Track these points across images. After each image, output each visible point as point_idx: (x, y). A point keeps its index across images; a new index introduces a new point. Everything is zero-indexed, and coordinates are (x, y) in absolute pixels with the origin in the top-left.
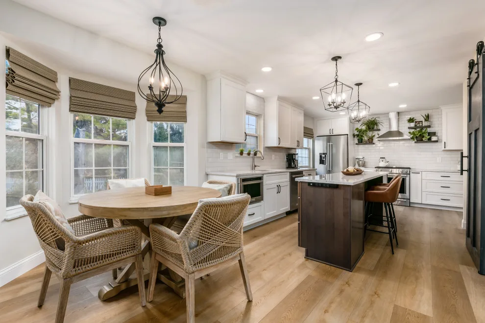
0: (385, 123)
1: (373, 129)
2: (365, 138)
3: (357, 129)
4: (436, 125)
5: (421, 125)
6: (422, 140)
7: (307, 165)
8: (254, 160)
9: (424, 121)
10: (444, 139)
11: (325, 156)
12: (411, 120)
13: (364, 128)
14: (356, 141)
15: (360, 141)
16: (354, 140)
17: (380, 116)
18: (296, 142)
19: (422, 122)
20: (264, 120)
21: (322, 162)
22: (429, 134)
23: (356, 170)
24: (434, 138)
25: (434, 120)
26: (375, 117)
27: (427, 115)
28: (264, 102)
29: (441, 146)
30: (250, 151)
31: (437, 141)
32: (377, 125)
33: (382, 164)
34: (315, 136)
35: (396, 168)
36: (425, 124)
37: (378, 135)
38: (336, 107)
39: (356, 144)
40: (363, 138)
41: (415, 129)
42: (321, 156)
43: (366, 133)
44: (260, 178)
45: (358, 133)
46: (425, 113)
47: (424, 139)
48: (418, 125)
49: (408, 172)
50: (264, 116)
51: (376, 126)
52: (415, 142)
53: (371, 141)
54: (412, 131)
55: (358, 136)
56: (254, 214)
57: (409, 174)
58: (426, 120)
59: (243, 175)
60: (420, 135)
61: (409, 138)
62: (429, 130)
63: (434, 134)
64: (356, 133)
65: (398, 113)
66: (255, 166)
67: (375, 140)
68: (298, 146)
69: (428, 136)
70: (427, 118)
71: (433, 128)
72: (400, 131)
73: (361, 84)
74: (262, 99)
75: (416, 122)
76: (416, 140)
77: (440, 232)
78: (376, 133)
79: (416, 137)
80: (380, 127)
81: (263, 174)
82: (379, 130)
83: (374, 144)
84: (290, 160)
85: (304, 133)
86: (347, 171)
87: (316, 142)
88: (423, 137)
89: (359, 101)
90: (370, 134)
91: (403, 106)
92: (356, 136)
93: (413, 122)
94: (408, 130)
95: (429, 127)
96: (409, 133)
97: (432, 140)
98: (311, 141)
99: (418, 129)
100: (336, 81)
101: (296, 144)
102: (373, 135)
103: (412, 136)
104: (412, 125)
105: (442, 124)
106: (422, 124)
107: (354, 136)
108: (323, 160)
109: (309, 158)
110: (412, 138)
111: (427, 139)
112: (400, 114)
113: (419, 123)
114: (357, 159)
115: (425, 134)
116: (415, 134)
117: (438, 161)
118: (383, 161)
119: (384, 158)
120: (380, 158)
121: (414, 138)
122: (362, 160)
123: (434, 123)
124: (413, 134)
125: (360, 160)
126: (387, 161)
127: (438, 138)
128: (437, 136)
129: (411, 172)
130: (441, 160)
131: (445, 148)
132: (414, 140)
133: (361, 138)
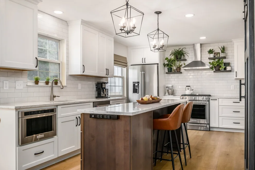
0: (190, 54)
1: (180, 59)
2: (174, 68)
3: (167, 59)
4: (230, 57)
6: (219, 70)
7: (121, 94)
8: (52, 89)
9: (220, 52)
10: (236, 70)
11: (138, 85)
12: (211, 52)
13: (173, 57)
14: (167, 71)
15: (170, 70)
16: (164, 69)
17: (187, 47)
18: (105, 70)
19: (219, 53)
20: (68, 45)
21: (135, 91)
22: (225, 64)
23: (151, 99)
24: (228, 68)
25: (229, 52)
26: (182, 48)
27: (223, 48)
28: (68, 26)
29: (233, 75)
30: (48, 80)
31: (230, 71)
32: (184, 55)
33: (188, 92)
34: (129, 64)
35: (199, 95)
36: (222, 55)
37: (185, 64)
38: (128, 33)
39: (166, 73)
40: (172, 68)
41: (214, 59)
42: (134, 85)
43: (175, 63)
44: (52, 111)
45: (167, 63)
46: (221, 45)
47: (220, 69)
48: (216, 56)
49: (208, 99)
50: (68, 41)
51: (182, 56)
52: (214, 72)
53: (178, 71)
54: (212, 61)
55: (168, 65)
56: (43, 152)
57: (209, 101)
58: (222, 52)
59: (27, 107)
60: (218, 65)
61: (209, 67)
62: (224, 61)
63: (228, 64)
64: (166, 62)
65: (201, 44)
66: (54, 97)
67: (182, 70)
68: (107, 74)
69: (224, 66)
70: (223, 50)
71: (228, 59)
72: (202, 61)
73: (160, 12)
74: (65, 22)
75: (215, 53)
76: (214, 70)
77: (228, 155)
78: (182, 63)
79: (215, 67)
80: (186, 57)
81: (57, 106)
82: (185, 60)
83: (181, 73)
84: (99, 89)
85: (114, 60)
86: (142, 99)
87: (130, 71)
88: (220, 67)
89: (158, 30)
90: (178, 63)
91: (203, 38)
92: (166, 66)
93: (212, 53)
94: (209, 61)
95: (225, 58)
96: (210, 63)
97: (227, 70)
98: (125, 69)
99: (217, 60)
100: (127, 4)
101: (105, 73)
102: (180, 65)
103: (211, 66)
104: (212, 56)
105: (234, 55)
106: (219, 55)
107: (164, 65)
108: (136, 89)
109: (123, 86)
111: (223, 69)
112: (202, 46)
113: (217, 54)
114: (167, 87)
115: (222, 64)
116: (214, 64)
117: (232, 89)
118: (188, 89)
119: (190, 86)
120: (187, 86)
121: (213, 68)
122: (171, 88)
123: (228, 54)
124: (213, 64)
125: (170, 88)
126: (192, 89)
127: (231, 68)
128: (231, 66)
129: (210, 99)
130: (234, 87)
131: (236, 77)
132: (213, 70)
133: (170, 67)
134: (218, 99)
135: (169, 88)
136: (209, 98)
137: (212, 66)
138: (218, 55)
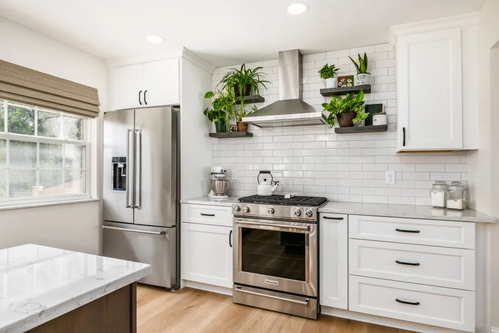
2: (232, 121)
3: (209, 95)
4: (384, 87)
5: (349, 85)
6: (352, 125)
9: (356, 73)
10: (402, 122)
12: (327, 72)
13: (225, 91)
15: (220, 127)
17: (265, 64)
19: (352, 77)
22: (368, 108)
24: (378, 120)
25: (379, 73)
27: (362, 57)
29: (392, 142)
31: (384, 128)
33: (264, 189)
36: (359, 81)
37: (255, 109)
39: (211, 135)
41: (337, 93)
42: (115, 166)
47: (355, 121)
48: (344, 86)
49: (314, 217)
52: (337, 131)
53: (244, 131)
54: (329, 100)
57: (318, 223)
58: (360, 71)
60: (347, 110)
62: (368, 99)
63: (377, 109)
65: (301, 55)
69: (366, 112)
70: (363, 65)
71: (376, 95)
72: (305, 101)
75: (339, 78)
76: (337, 126)
79: (339, 116)
80: (263, 93)
82: (261, 100)
83: (251, 135)
88: (355, 115)
93: (329, 74)
94: (323, 100)
95: (367, 89)
96: (324, 105)
97: (375, 123)
98: (94, 122)
99: (344, 97)
103: (327, 114)
104: (331, 84)
105: (395, 83)
106: (352, 83)
107: (207, 114)
110: (330, 120)
111: (363, 121)
112: (305, 58)
113: (346, 80)
114: (212, 174)
115: (358, 107)
116: (336, 106)
117: (387, 181)
118: (265, 180)
119: (269, 172)
120: (261, 172)
121: (334, 118)
122: (222, 176)
123: (379, 80)
124: (332, 108)
125: (218, 175)
126: (275, 180)
127: (387, 119)
128: (385, 113)
129: (322, 215)
130: (393, 178)
131: (404, 145)
132: (333, 124)
133: (221, 119)
134: (345, 217)
135: (216, 175)
136: (318, 213)
137: (331, 115)
138: (347, 83)
